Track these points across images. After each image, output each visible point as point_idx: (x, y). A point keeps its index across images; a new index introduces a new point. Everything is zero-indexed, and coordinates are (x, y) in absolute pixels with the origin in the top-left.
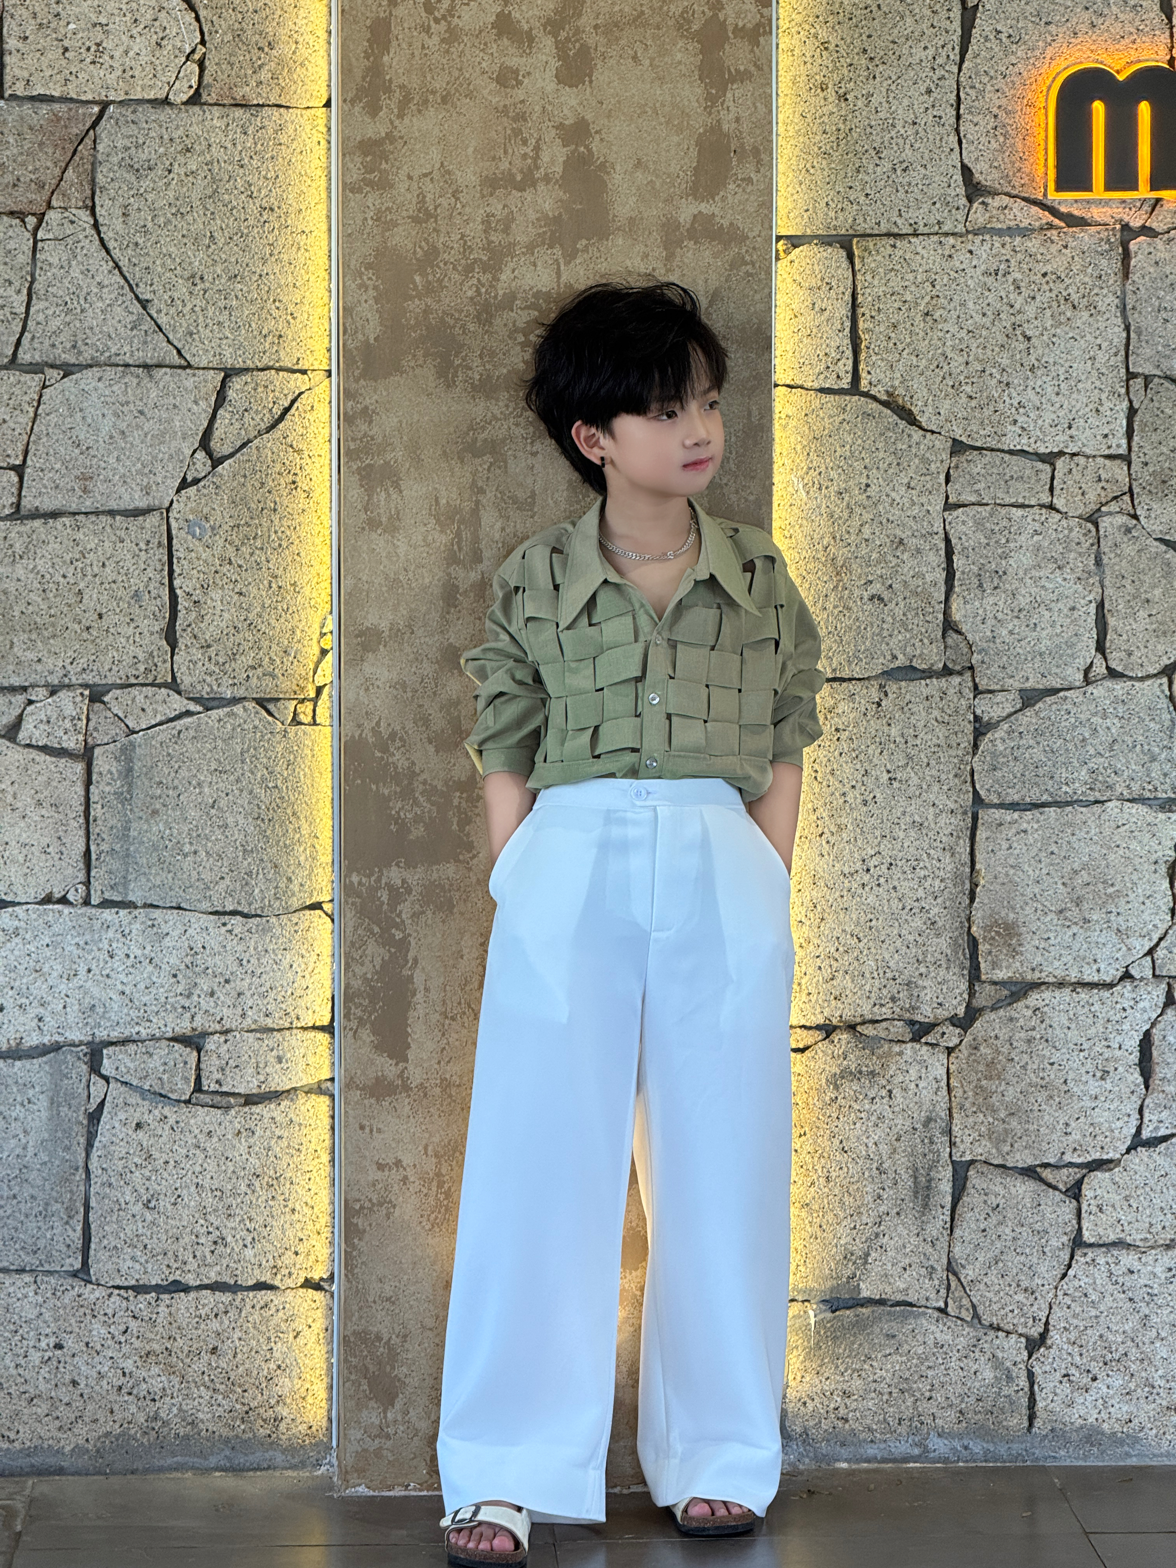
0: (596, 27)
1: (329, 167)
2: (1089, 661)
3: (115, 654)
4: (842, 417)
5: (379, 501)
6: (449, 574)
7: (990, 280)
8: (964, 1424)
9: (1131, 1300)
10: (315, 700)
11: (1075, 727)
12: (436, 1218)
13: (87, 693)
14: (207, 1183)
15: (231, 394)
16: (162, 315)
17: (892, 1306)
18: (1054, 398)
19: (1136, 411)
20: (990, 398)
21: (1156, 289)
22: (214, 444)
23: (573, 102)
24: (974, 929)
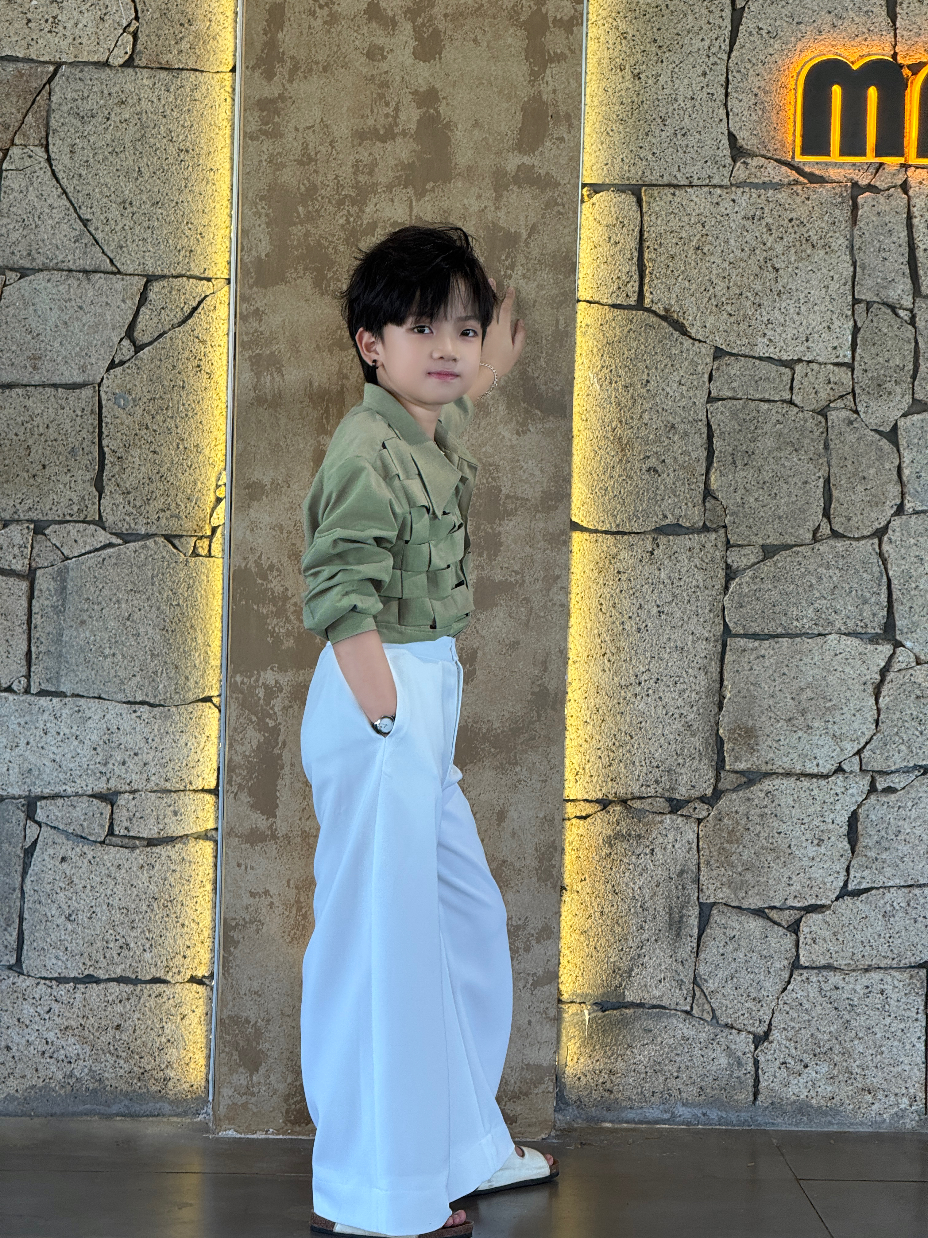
0: (446, 15)
1: (233, 119)
2: (817, 524)
3: (55, 497)
4: (629, 327)
5: (265, 383)
6: (319, 442)
7: (748, 224)
8: (703, 1097)
9: (836, 1009)
10: (211, 538)
11: (803, 575)
12: (295, 934)
13: (32, 526)
14: (116, 903)
15: (151, 295)
16: (99, 231)
17: (649, 1008)
18: (796, 318)
19: (859, 329)
20: (745, 316)
21: (877, 234)
22: (137, 334)
23: (427, 74)
24: (721, 731)
